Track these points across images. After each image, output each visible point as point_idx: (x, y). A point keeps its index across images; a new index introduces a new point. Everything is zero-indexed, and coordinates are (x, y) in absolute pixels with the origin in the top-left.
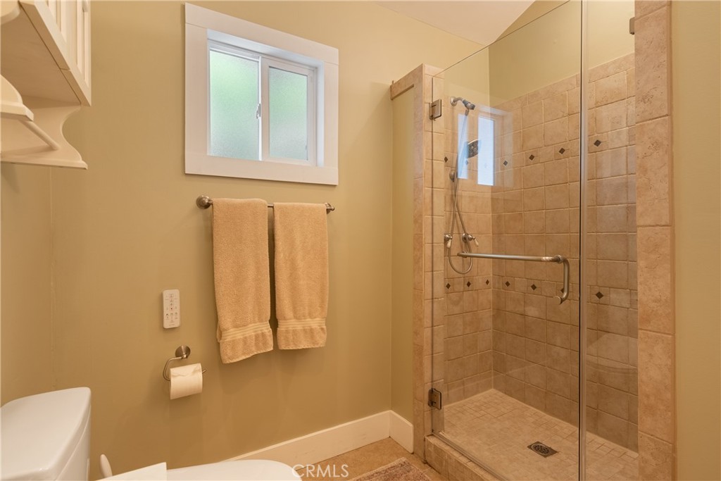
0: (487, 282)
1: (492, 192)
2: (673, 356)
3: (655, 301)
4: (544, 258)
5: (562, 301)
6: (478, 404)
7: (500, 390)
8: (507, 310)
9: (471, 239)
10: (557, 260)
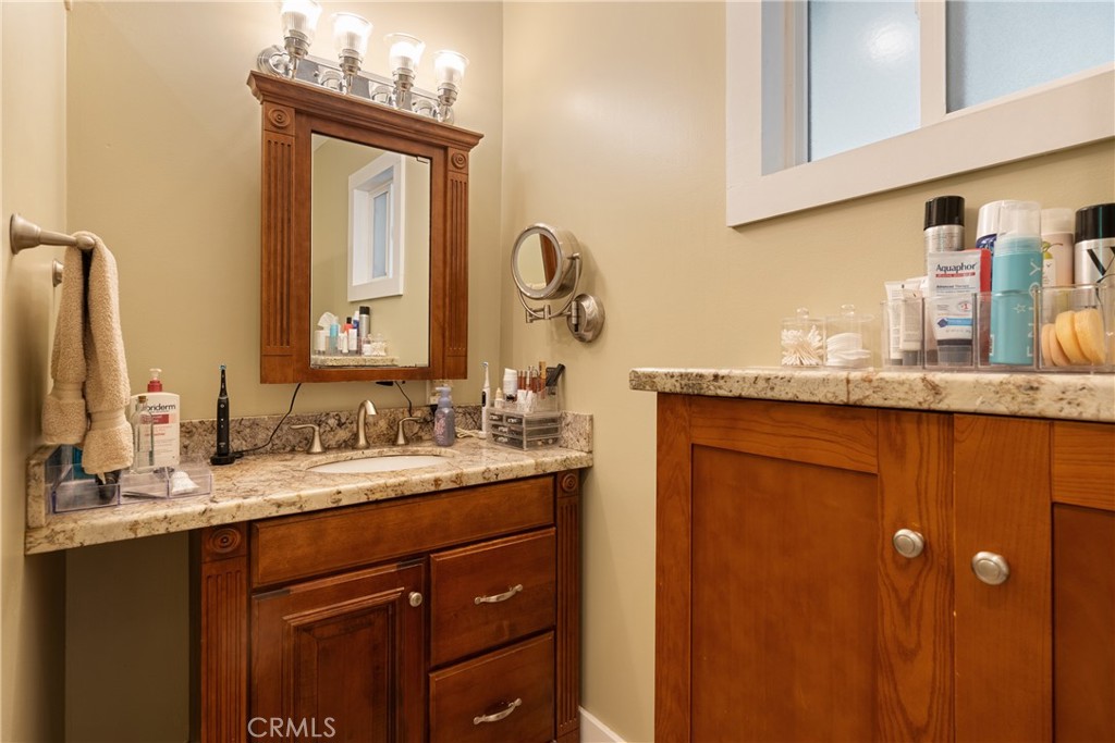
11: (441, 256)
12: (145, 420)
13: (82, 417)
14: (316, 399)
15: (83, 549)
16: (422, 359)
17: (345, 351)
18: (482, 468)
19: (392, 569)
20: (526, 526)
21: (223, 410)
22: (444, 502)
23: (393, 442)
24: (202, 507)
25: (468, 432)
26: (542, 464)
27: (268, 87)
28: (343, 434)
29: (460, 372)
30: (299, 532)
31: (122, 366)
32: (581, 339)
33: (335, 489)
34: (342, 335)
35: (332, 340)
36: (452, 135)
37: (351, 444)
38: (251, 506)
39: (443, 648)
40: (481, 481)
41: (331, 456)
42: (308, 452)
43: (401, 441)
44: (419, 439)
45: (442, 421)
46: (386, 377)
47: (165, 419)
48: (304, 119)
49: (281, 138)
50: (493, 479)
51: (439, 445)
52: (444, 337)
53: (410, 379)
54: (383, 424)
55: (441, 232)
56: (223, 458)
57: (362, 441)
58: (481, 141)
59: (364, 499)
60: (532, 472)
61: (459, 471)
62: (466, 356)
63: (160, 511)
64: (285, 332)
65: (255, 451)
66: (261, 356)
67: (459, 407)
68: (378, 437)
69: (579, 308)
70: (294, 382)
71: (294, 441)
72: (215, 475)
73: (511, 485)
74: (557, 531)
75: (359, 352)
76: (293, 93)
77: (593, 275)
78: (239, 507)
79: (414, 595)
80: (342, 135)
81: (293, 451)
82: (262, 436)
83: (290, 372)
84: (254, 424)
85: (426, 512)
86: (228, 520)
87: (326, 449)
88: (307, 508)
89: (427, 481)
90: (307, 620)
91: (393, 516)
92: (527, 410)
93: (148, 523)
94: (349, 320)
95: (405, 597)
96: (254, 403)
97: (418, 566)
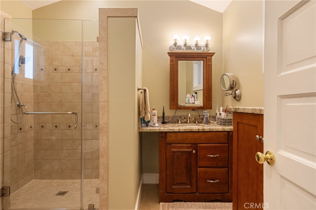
0: (31, 127)
1: (34, 82)
2: (108, 139)
3: (104, 124)
4: (69, 113)
5: (75, 128)
6: (27, 189)
7: (38, 179)
8: (42, 139)
9: (23, 106)
10: (73, 113)
11: (206, 82)
12: (152, 115)
13: (144, 113)
14: (180, 113)
15: (145, 132)
16: (202, 105)
17: (191, 103)
18: (209, 128)
19: (190, 145)
20: (220, 142)
21: (164, 114)
22: (201, 134)
23: (195, 123)
24: (159, 128)
25: (213, 122)
26: (224, 129)
27: (171, 54)
28: (185, 120)
29: (210, 108)
30: (173, 135)
31: (149, 106)
32: (237, 100)
33: (179, 128)
34: (191, 99)
35: (189, 100)
36: (208, 54)
37: (186, 122)
38: (166, 129)
39: (201, 163)
40: (208, 131)
41: (182, 124)
42: (178, 123)
43: (197, 122)
44: (201, 123)
45: (205, 119)
46: (194, 109)
47: (155, 115)
48: (177, 58)
49: (173, 63)
50: (211, 130)
51: (205, 124)
52: (206, 100)
53: (199, 109)
54: (193, 119)
55: (206, 76)
56: (164, 123)
57: (188, 122)
58: (215, 54)
59: (184, 131)
60: (221, 130)
61: (203, 128)
62: (212, 104)
63: (154, 128)
64: (174, 100)
65: (169, 122)
66: (170, 104)
67: (211, 116)
68: (192, 121)
69: (235, 93)
70: (175, 109)
71: (176, 121)
72: (162, 125)
73: (215, 133)
74: (228, 145)
75: (194, 103)
76: (175, 54)
77: (239, 84)
78: (164, 129)
79: (194, 151)
80: (184, 60)
81: (176, 123)
82: (170, 119)
83: (174, 107)
84: (169, 117)
85: (197, 135)
86: (163, 131)
87: (181, 123)
88: (174, 131)
89: (197, 129)
90: (175, 151)
91: (190, 135)
92: (223, 117)
93: (152, 129)
94: (193, 95)
95: (192, 151)
96: (169, 113)
97: (195, 146)
